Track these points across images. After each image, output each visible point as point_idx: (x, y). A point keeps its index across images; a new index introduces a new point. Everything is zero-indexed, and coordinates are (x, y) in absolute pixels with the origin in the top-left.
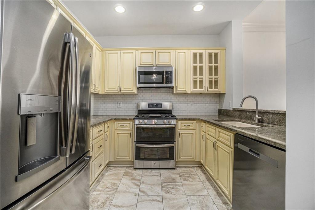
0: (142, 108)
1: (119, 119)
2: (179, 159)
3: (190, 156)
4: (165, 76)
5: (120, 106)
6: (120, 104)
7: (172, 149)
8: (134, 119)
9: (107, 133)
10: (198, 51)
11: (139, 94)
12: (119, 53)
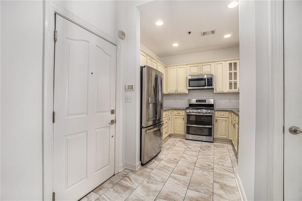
0: (192, 103)
1: (177, 109)
2: (216, 137)
3: (224, 136)
4: (206, 81)
5: (177, 101)
6: (177, 100)
7: (210, 129)
8: (186, 109)
9: (170, 117)
10: (233, 62)
11: (190, 93)
12: (176, 69)
